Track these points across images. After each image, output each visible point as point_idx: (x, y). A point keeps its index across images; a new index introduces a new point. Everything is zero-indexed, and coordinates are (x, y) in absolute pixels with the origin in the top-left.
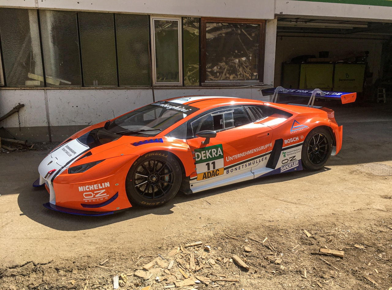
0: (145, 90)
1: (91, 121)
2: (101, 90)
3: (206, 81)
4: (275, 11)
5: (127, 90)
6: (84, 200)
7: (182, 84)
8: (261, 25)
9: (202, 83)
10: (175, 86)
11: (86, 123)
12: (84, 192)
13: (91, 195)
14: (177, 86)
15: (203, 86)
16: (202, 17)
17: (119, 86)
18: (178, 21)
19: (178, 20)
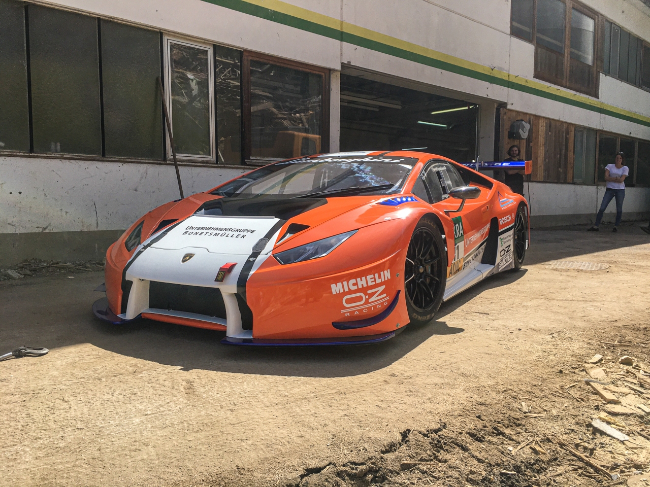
0: (156, 165)
1: (50, 224)
2: (72, 161)
3: (251, 158)
4: (341, 58)
5: (122, 164)
6: (343, 311)
7: (214, 159)
8: (324, 77)
9: (246, 160)
10: (204, 163)
11: (37, 227)
12: (345, 294)
13: (360, 298)
14: (207, 162)
15: (248, 165)
16: (246, 51)
17: (104, 155)
18: (207, 51)
19: (209, 50)
